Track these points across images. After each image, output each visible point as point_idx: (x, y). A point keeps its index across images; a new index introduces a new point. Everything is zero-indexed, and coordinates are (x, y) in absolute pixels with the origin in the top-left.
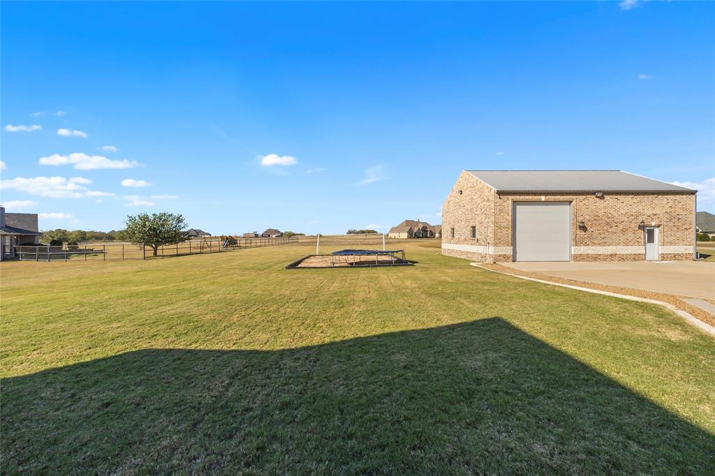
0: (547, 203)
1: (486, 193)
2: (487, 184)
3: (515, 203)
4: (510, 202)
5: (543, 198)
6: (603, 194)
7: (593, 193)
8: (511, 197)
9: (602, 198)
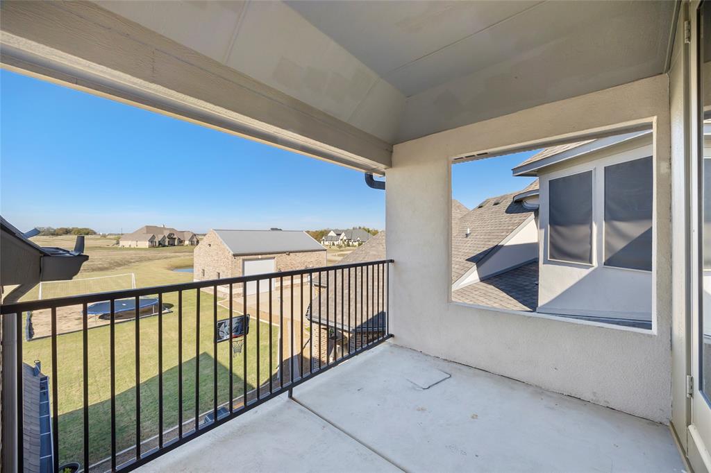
0: (262, 259)
1: (227, 254)
2: (228, 248)
3: (244, 260)
4: (241, 260)
5: (260, 257)
6: (289, 253)
7: (285, 253)
8: (241, 257)
9: (289, 255)
